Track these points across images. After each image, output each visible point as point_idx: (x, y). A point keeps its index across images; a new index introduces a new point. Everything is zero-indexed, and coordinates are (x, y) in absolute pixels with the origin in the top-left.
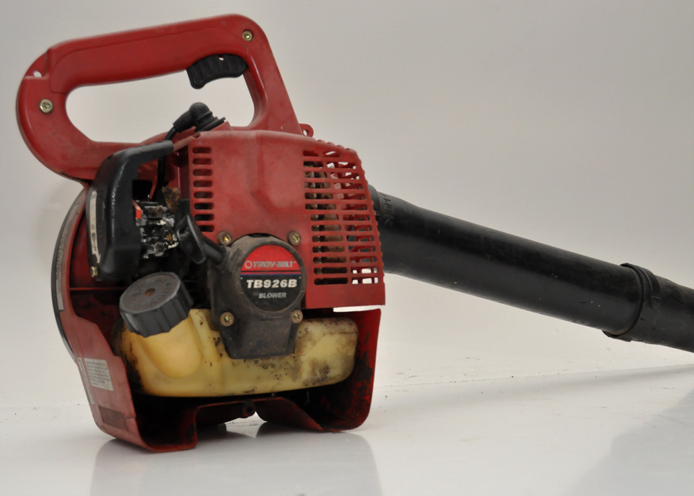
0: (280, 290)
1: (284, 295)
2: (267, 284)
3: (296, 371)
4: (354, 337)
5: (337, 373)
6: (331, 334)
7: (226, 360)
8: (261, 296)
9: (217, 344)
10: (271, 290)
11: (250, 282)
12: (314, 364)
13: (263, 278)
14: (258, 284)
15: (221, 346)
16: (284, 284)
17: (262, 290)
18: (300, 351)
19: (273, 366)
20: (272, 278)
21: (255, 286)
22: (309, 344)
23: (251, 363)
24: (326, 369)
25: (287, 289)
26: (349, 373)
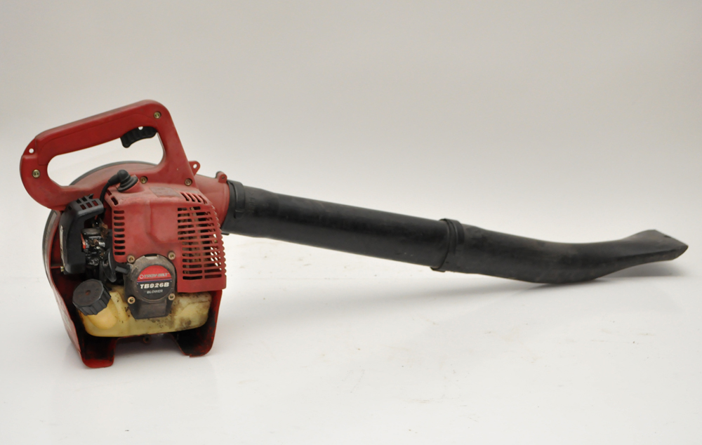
0: (159, 288)
1: (162, 291)
2: (152, 286)
3: (172, 323)
4: (208, 304)
5: (196, 323)
6: (193, 303)
7: (132, 318)
8: (148, 292)
9: (126, 311)
10: (154, 289)
11: (142, 286)
12: (182, 320)
13: (150, 283)
14: (147, 286)
15: (129, 311)
16: (161, 285)
17: (149, 289)
18: (174, 313)
19: (159, 321)
20: (155, 283)
21: (145, 287)
22: (179, 310)
23: (146, 320)
24: (189, 322)
25: (163, 288)
26: (204, 323)
